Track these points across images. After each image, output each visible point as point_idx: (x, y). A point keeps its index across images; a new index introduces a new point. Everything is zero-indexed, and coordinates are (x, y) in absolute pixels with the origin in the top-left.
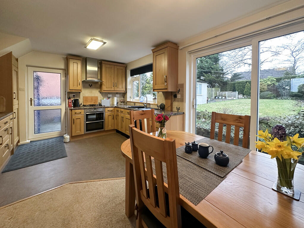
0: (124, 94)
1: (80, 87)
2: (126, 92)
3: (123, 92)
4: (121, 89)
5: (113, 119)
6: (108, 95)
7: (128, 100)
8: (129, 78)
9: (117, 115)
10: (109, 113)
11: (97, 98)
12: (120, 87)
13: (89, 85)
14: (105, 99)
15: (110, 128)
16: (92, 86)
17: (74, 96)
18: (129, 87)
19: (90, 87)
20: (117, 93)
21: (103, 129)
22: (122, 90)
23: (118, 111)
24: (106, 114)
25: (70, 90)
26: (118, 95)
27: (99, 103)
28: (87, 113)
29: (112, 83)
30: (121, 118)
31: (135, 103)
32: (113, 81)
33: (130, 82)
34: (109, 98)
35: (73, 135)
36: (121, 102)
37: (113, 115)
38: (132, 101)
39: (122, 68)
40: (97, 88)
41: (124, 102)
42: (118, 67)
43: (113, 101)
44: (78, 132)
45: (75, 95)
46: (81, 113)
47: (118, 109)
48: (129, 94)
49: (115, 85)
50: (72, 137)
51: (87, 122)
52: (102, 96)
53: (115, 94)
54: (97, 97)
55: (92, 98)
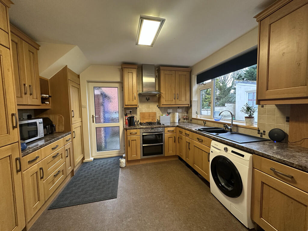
0: (188, 109)
1: (136, 102)
2: (191, 106)
3: (187, 106)
4: (184, 102)
5: (175, 142)
6: (168, 110)
7: (194, 116)
8: (195, 87)
9: (180, 138)
10: (170, 134)
12: (183, 99)
13: (145, 99)
14: (164, 115)
15: (171, 153)
16: (149, 99)
17: (131, 112)
18: (195, 98)
19: (148, 101)
20: (179, 107)
21: (162, 154)
22: (186, 103)
23: (181, 132)
24: (166, 136)
25: (125, 105)
26: (180, 110)
27: (158, 120)
28: (143, 134)
29: (173, 95)
30: (186, 142)
31: (205, 122)
32: (173, 92)
33: (197, 92)
34: (169, 114)
36: (184, 119)
37: (175, 137)
38: (199, 118)
39: (185, 73)
40: (154, 102)
41: (189, 120)
42: (180, 73)
43: (174, 117)
46: (136, 133)
47: (181, 130)
48: (194, 109)
49: (177, 97)
50: (128, 161)
51: (143, 145)
52: (161, 111)
53: (175, 108)
54: (156, 112)
55: (149, 114)
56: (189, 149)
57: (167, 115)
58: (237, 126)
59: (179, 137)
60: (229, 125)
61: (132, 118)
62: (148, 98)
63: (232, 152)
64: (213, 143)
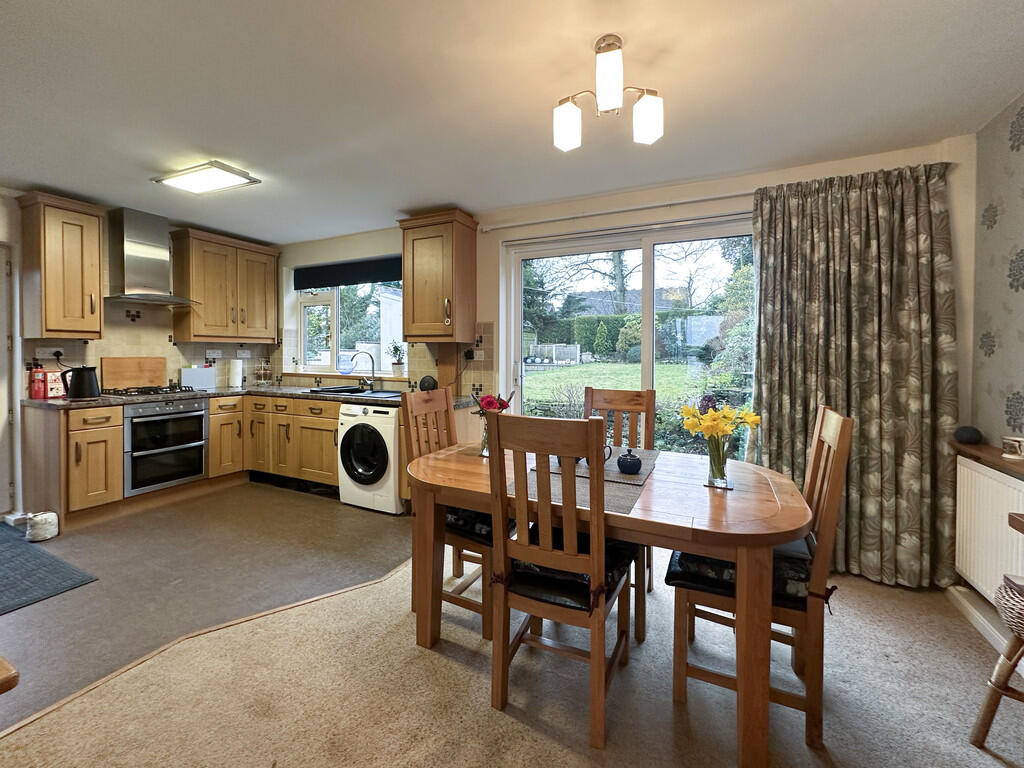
0: (270, 350)
1: (93, 322)
2: (280, 343)
3: (269, 342)
4: (260, 332)
5: (239, 435)
6: (208, 352)
7: (288, 368)
8: (291, 296)
9: (257, 424)
10: (224, 415)
11: (162, 362)
12: (259, 323)
13: (125, 314)
14: (194, 367)
15: (229, 467)
16: (138, 317)
17: (58, 354)
18: (289, 324)
19: (133, 320)
20: (241, 345)
21: (201, 472)
22: (265, 334)
23: (259, 407)
24: (214, 418)
25: (48, 330)
26: (247, 354)
27: (171, 381)
28: (135, 420)
29: (230, 311)
30: (276, 427)
31: (318, 379)
32: (231, 305)
33: (294, 308)
34: (210, 363)
35: (73, 508)
36: (259, 377)
37: (239, 422)
38: (301, 371)
39: (264, 259)
40: (160, 326)
41: (271, 376)
42: (253, 257)
43: (226, 373)
44: (98, 496)
45: (61, 350)
46: (108, 419)
47: (261, 400)
48: (289, 350)
49: (240, 317)
50: (69, 516)
51: (135, 454)
52: (183, 354)
53: (233, 348)
54: (164, 359)
55: (140, 364)
56: (288, 439)
57: (206, 367)
58: (380, 380)
59: (252, 422)
60: (369, 378)
61: (86, 373)
62: (133, 313)
63: (375, 412)
64: (344, 408)
